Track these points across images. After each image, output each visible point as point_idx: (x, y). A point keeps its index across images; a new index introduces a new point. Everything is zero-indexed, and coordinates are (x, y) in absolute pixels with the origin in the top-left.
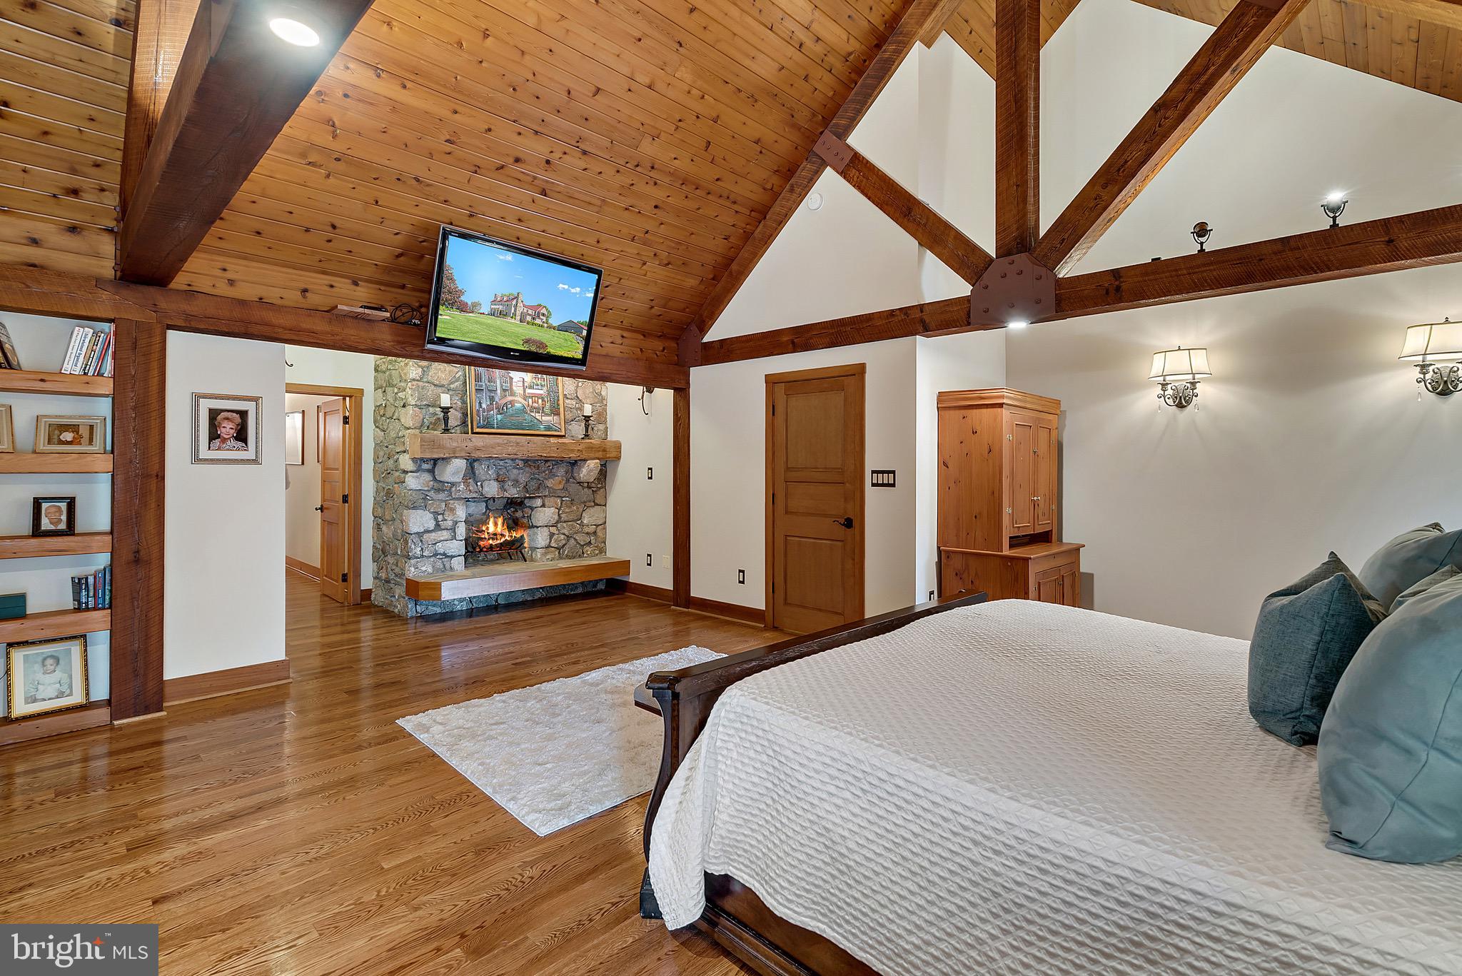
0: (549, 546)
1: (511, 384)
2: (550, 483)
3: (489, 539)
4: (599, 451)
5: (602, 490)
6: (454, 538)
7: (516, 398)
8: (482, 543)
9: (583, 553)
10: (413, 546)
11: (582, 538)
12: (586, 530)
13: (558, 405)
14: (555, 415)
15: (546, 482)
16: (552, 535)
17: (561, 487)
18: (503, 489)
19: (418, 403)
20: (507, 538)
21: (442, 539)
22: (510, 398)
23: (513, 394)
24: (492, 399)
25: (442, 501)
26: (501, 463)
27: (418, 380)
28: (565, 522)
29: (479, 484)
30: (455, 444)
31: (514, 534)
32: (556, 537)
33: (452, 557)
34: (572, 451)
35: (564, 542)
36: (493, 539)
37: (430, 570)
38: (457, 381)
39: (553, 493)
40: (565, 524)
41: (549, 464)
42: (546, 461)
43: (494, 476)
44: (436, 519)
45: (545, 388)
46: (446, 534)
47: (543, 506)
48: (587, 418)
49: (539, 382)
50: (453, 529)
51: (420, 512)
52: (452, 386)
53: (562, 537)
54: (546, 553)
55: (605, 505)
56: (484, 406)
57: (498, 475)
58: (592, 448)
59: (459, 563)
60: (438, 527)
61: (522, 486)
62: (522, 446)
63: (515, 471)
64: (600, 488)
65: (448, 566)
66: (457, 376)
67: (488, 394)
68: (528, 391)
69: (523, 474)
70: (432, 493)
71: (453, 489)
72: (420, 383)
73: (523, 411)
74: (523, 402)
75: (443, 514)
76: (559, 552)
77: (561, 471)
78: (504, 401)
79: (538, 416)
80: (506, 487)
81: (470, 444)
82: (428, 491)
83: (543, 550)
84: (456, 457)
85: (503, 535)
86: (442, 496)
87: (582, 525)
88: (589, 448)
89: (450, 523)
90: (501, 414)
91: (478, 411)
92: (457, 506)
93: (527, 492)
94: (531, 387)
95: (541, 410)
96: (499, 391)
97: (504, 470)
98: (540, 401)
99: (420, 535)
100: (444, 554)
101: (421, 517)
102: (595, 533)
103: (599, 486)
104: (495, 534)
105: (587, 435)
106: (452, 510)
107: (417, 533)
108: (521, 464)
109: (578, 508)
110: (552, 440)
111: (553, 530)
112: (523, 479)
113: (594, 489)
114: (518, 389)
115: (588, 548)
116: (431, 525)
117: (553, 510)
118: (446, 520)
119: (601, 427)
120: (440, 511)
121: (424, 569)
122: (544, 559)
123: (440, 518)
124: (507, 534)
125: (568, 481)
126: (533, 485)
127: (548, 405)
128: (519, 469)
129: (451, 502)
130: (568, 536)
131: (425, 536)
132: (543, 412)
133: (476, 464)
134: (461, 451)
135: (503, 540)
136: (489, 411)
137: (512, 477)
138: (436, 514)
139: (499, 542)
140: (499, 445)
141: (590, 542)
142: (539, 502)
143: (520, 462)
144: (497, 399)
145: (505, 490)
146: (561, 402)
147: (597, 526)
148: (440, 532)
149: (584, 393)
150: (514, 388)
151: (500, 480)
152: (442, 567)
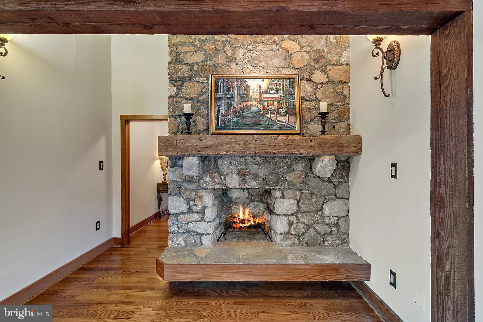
0: (288, 233)
1: (248, 91)
2: (289, 177)
3: (240, 223)
4: (335, 147)
5: (344, 184)
6: (203, 219)
7: (252, 103)
8: (235, 225)
9: (324, 241)
10: (171, 224)
11: (322, 229)
12: (327, 220)
13: (294, 106)
14: (290, 115)
15: (285, 176)
16: (291, 224)
17: (300, 180)
18: (244, 181)
19: (173, 114)
20: (252, 223)
21: (193, 219)
22: (247, 103)
23: (249, 99)
24: (230, 105)
25: (192, 190)
26: (242, 160)
27: (173, 97)
28: (305, 212)
29: (222, 177)
30: (187, 144)
31: (257, 221)
32: (295, 225)
33: (201, 235)
34: (303, 147)
35: (303, 230)
36: (242, 223)
37: (183, 244)
38: (204, 93)
39: (292, 186)
40: (304, 215)
41: (287, 160)
42: (284, 158)
43: (236, 170)
44: (188, 204)
45: (281, 92)
46: (196, 217)
47: (283, 197)
48: (324, 115)
49: (275, 87)
50: (203, 212)
51: (175, 198)
52: (200, 98)
53: (302, 226)
54: (285, 239)
55: (348, 199)
56: (222, 111)
57: (240, 170)
58: (326, 144)
59: (207, 240)
60: (190, 211)
61: (261, 179)
62: (250, 144)
63: (255, 167)
64: (342, 183)
65: (198, 241)
66: (204, 90)
67: (227, 101)
68: (265, 96)
69: (262, 169)
70: (184, 184)
71: (201, 181)
72: (175, 99)
73: (259, 113)
74: (259, 105)
75: (194, 201)
76: (299, 239)
77: (300, 167)
78: (241, 106)
79: (273, 117)
80: (247, 179)
81: (200, 144)
82: (182, 182)
83: (283, 236)
84: (188, 155)
85: (249, 221)
86: (193, 186)
87: (323, 216)
88: (322, 143)
89: (198, 208)
90: (237, 117)
91: (216, 117)
92: (204, 194)
93: (267, 184)
94: (267, 92)
95: (277, 112)
96: (236, 98)
97: (245, 166)
98: (276, 104)
99: (177, 215)
100: (195, 232)
101: (176, 202)
102: (336, 224)
103: (341, 180)
104: (244, 220)
105: (323, 132)
106: (201, 198)
107: (175, 214)
108: (260, 160)
109: (318, 201)
110: (281, 137)
111: (292, 219)
112: (262, 173)
113: (336, 183)
114: (254, 94)
115: (329, 238)
116: (185, 208)
117: (291, 201)
118: (196, 205)
119: (343, 125)
120: (191, 198)
121: (178, 242)
122: (284, 243)
123: (191, 203)
124: (252, 220)
125: (307, 175)
126: (272, 179)
127: (283, 107)
128: (258, 165)
129: (200, 191)
130: (307, 226)
131: (181, 217)
132: (278, 113)
133: (219, 161)
134: (192, 149)
135: (249, 224)
136: (226, 115)
137: (252, 171)
138: (188, 200)
139: (246, 225)
140: (226, 143)
141: (331, 232)
142: (278, 194)
143: (259, 159)
144: (234, 105)
145: (246, 183)
146: (297, 104)
147: (339, 218)
148: (191, 215)
149: (324, 94)
150: (251, 94)
151: (242, 174)
152: (193, 242)
